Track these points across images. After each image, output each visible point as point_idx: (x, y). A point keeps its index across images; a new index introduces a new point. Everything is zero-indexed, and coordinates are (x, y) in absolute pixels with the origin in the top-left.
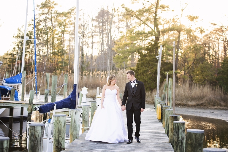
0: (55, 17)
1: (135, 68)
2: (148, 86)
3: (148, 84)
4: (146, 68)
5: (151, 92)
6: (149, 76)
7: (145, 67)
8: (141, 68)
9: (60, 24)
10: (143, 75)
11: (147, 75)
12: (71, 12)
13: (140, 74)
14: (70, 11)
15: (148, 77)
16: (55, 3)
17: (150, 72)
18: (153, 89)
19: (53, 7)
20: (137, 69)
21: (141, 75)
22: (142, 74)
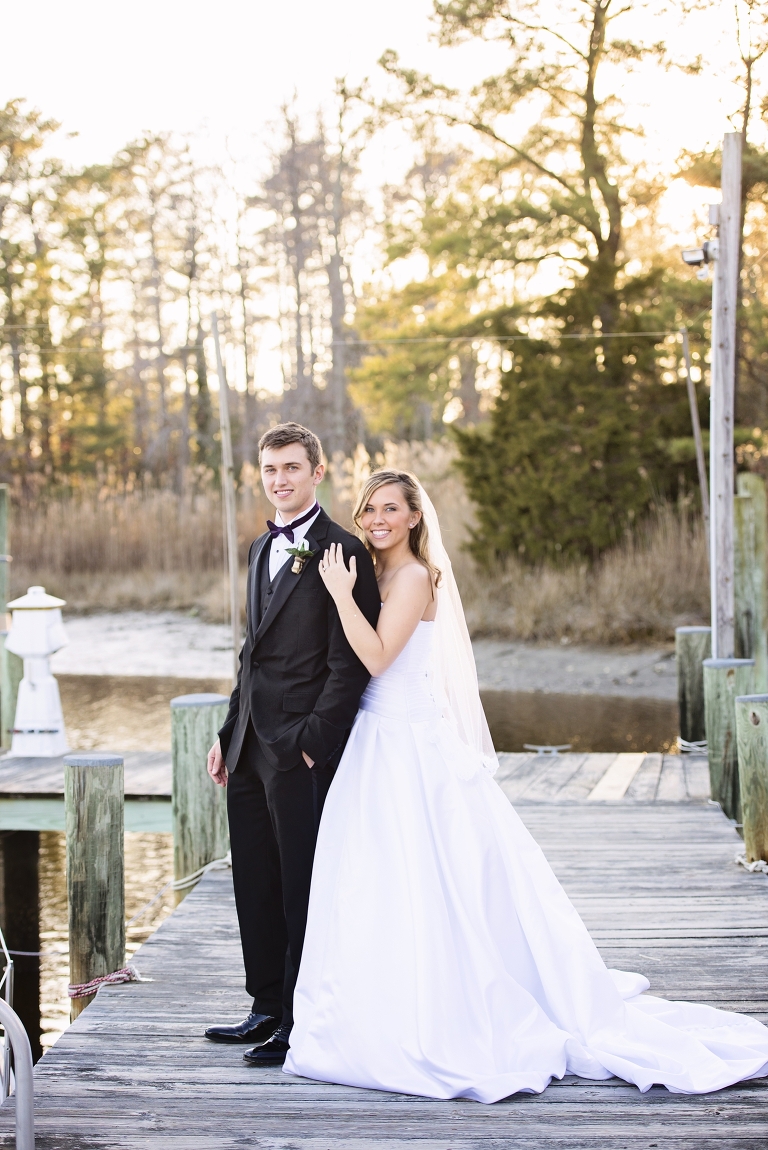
0: (52, 195)
1: (485, 429)
2: (568, 533)
3: (571, 520)
4: (554, 422)
5: (591, 570)
6: (576, 473)
7: (546, 416)
8: (522, 425)
9: (76, 232)
10: (536, 468)
11: (558, 465)
12: (132, 163)
13: (519, 461)
14: (126, 157)
15: (564, 477)
16: (42, 119)
17: (577, 449)
18: (601, 551)
19: (32, 143)
20: (496, 433)
21: (524, 470)
22: (526, 462)
